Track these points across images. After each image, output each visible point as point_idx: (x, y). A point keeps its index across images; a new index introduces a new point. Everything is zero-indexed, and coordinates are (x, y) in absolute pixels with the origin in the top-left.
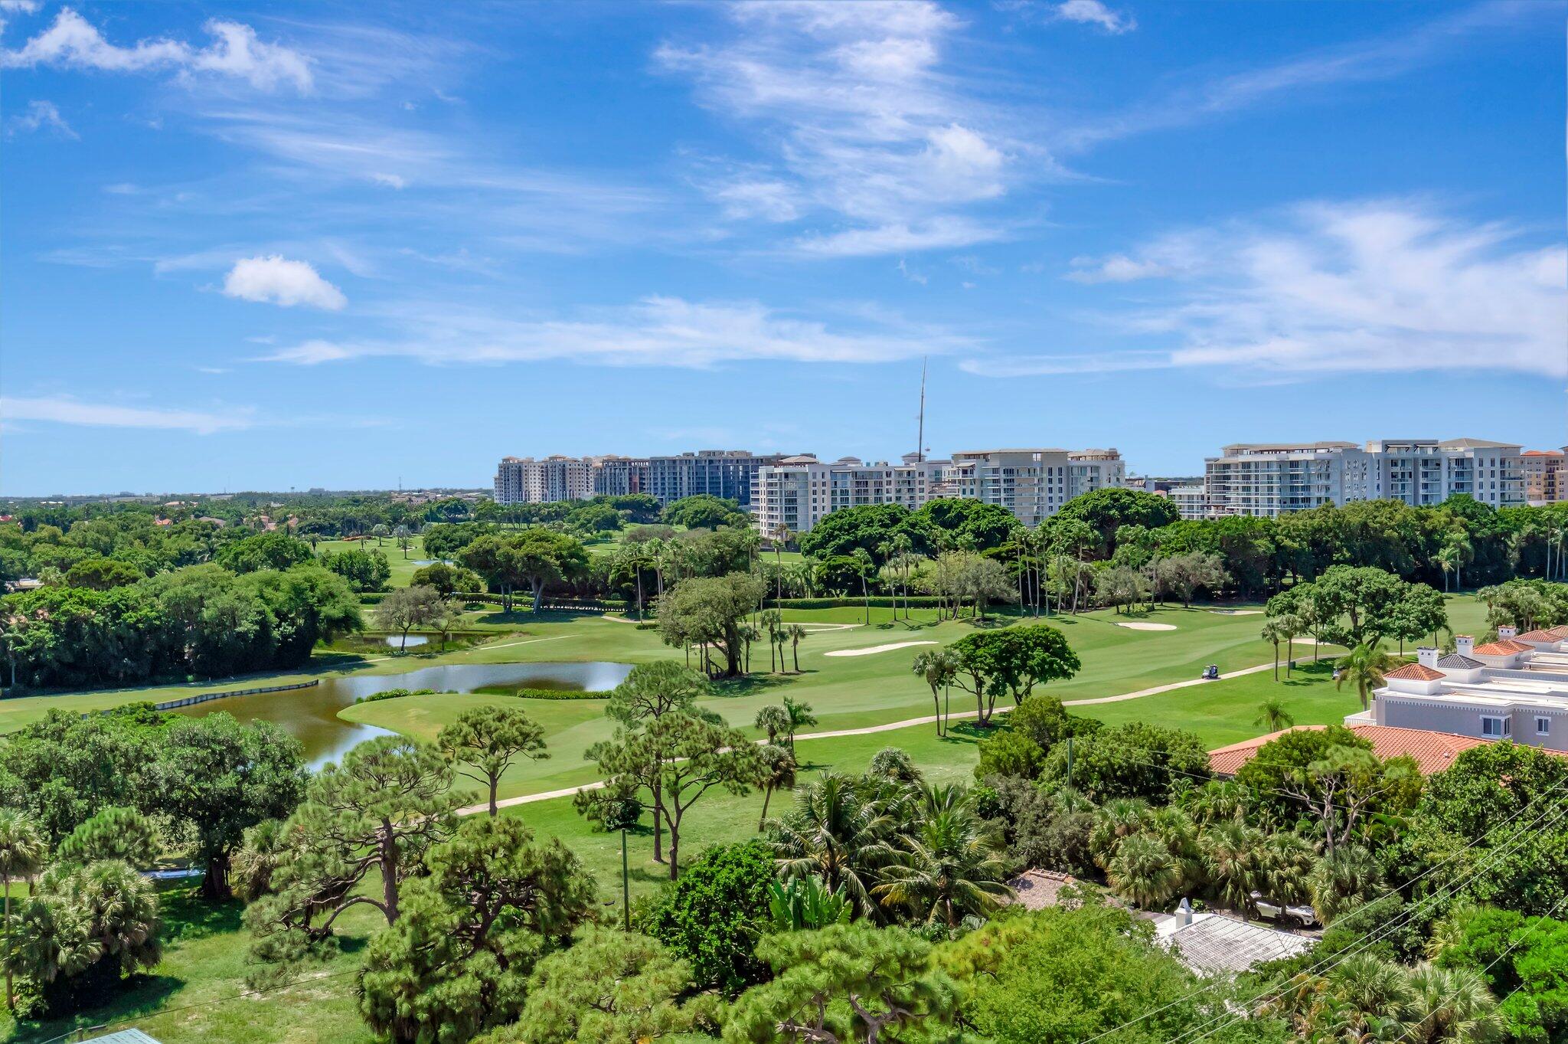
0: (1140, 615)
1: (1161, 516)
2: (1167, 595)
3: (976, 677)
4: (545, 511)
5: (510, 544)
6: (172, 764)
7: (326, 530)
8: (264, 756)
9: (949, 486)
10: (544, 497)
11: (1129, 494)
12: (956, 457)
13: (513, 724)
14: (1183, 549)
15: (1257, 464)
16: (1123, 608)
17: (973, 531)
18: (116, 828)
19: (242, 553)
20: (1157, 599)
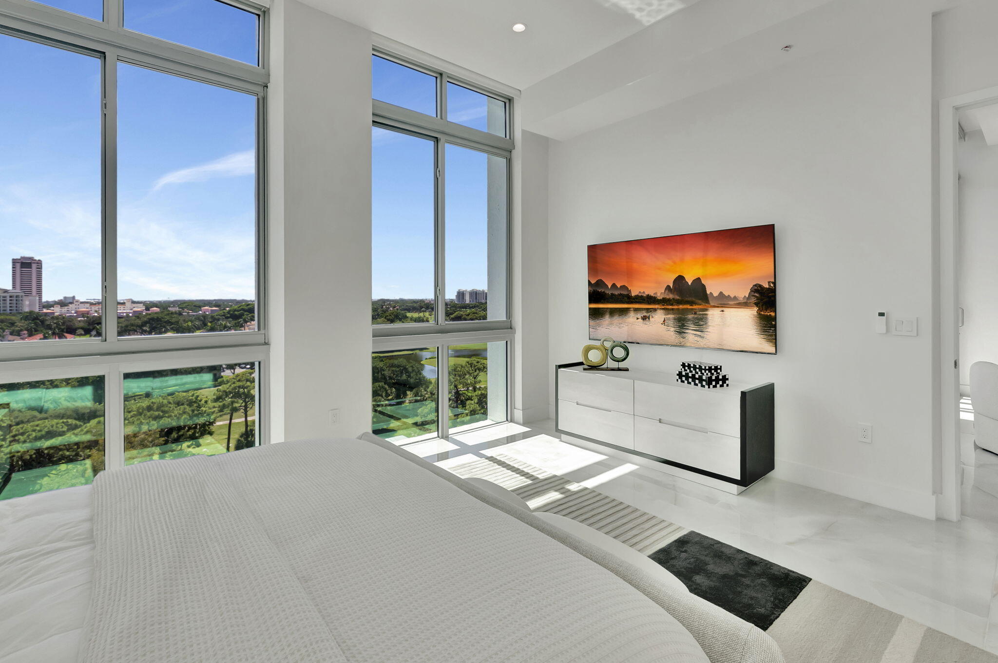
4: (471, 306)
5: (465, 315)
6: (390, 372)
7: (409, 310)
8: (413, 371)
10: (470, 301)
13: (481, 364)
18: (379, 388)
19: (387, 316)
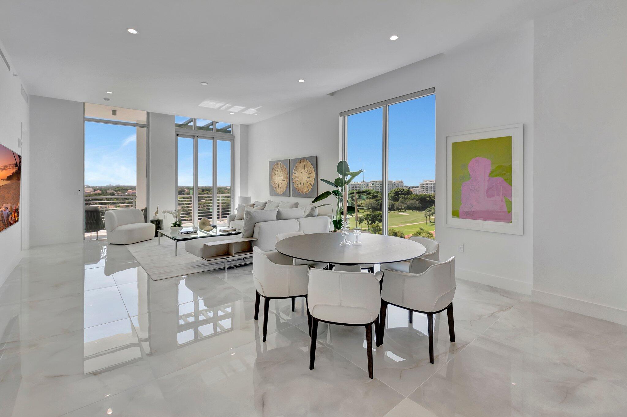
0: (403, 212)
1: (409, 193)
2: (409, 208)
3: (368, 221)
9: (370, 187)
11: (403, 189)
12: (371, 181)
14: (412, 200)
15: (429, 184)
16: (399, 210)
17: (372, 196)
20: (407, 209)
